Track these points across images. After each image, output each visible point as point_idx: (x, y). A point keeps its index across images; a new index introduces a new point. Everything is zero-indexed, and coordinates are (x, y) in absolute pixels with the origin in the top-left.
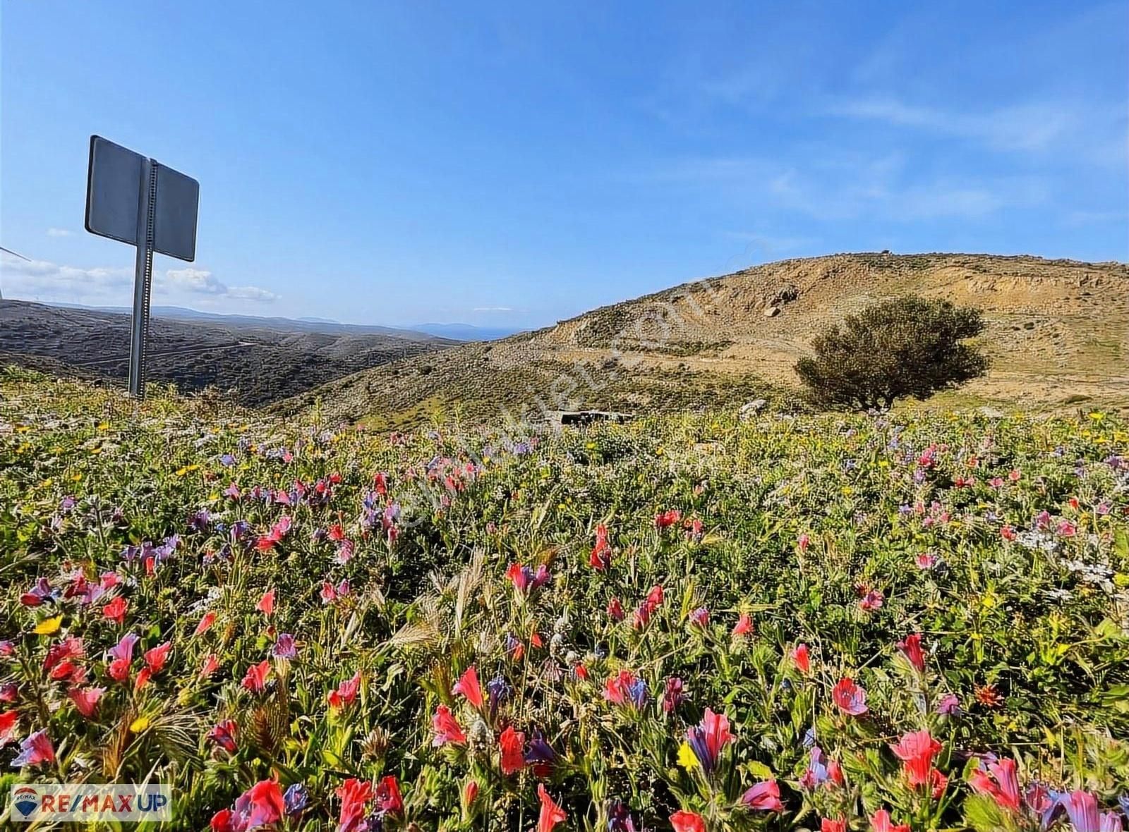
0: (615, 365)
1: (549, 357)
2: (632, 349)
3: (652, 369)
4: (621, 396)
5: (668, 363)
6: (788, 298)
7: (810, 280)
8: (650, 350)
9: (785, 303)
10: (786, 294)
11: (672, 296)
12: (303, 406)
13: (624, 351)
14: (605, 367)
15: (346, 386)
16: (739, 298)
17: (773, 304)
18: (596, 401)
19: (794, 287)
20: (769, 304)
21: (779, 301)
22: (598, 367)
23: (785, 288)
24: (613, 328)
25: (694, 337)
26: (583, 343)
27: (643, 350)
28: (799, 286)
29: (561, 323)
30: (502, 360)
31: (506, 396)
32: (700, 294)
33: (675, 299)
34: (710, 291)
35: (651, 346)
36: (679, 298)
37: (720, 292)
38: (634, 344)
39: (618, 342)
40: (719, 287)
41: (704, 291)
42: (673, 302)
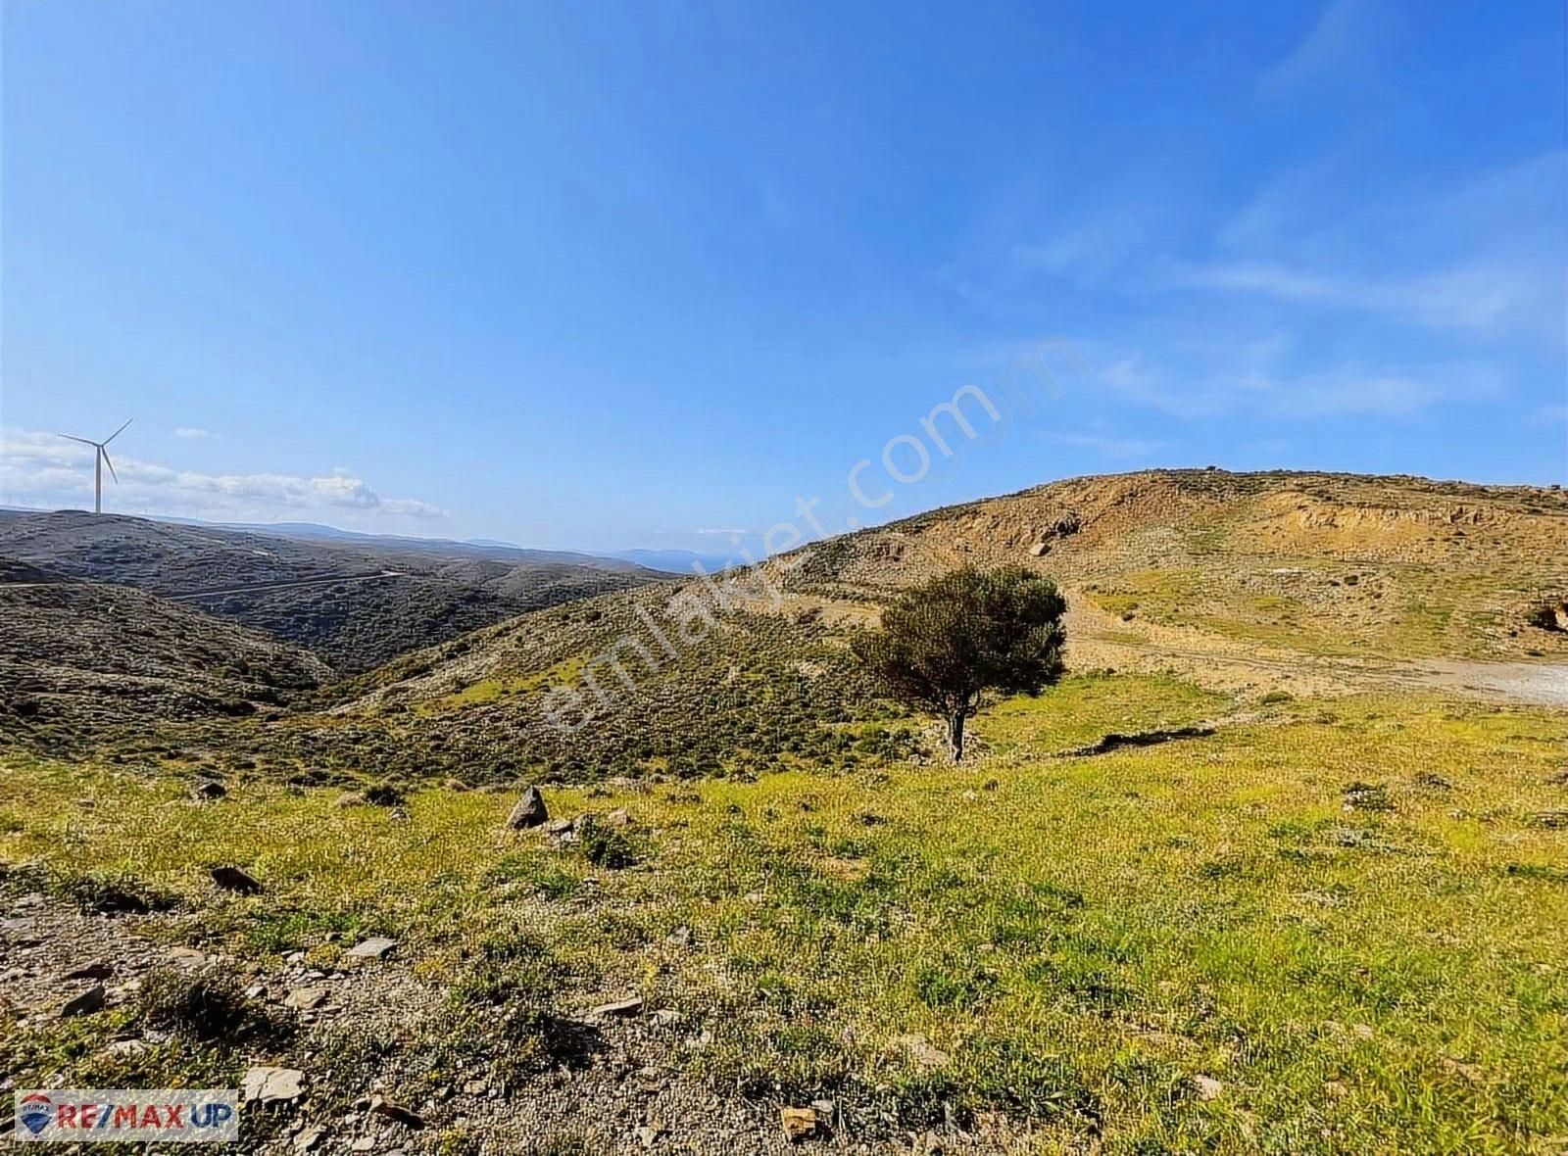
0: (813, 619)
2: (845, 597)
3: (854, 627)
4: (797, 664)
6: (1066, 530)
7: (1101, 504)
8: (866, 600)
9: (1062, 537)
10: (1062, 525)
11: (917, 526)
12: (438, 660)
13: (834, 599)
14: (800, 622)
15: (499, 634)
16: (999, 529)
17: (1045, 538)
19: (1075, 515)
20: (1039, 537)
21: (1054, 534)
22: (791, 621)
23: (1062, 517)
24: (831, 566)
26: (788, 588)
27: (858, 598)
28: (1083, 514)
32: (952, 522)
33: (919, 530)
34: (964, 519)
35: (870, 593)
36: (923, 528)
37: (976, 521)
38: (849, 589)
39: (829, 587)
40: (976, 513)
41: (957, 518)
42: (916, 532)
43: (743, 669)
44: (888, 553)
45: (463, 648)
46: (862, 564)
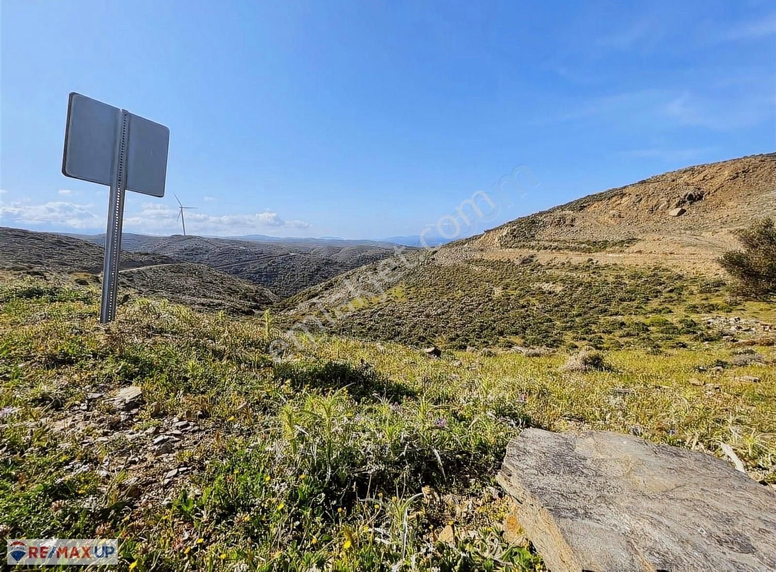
0: (531, 261)
1: (478, 256)
2: (545, 248)
3: (563, 264)
4: (537, 285)
5: (578, 259)
6: (692, 199)
7: (717, 181)
8: (561, 249)
9: (691, 204)
10: (691, 196)
11: (581, 206)
12: (321, 291)
13: (538, 250)
14: (523, 263)
15: (345, 278)
16: (643, 202)
17: (678, 206)
18: (516, 289)
19: (699, 189)
20: (673, 205)
21: (684, 202)
22: (517, 262)
23: (690, 191)
24: (529, 233)
25: (600, 237)
26: (504, 245)
27: (555, 249)
28: (704, 188)
29: (488, 232)
30: (444, 260)
31: (447, 285)
32: (605, 202)
33: (582, 208)
34: (614, 199)
35: (562, 245)
36: (585, 207)
37: (624, 199)
38: (547, 244)
39: (533, 243)
40: (623, 195)
41: (609, 199)
42: (580, 210)
43: (504, 289)
44: (565, 222)
45: (331, 285)
46: (550, 230)
